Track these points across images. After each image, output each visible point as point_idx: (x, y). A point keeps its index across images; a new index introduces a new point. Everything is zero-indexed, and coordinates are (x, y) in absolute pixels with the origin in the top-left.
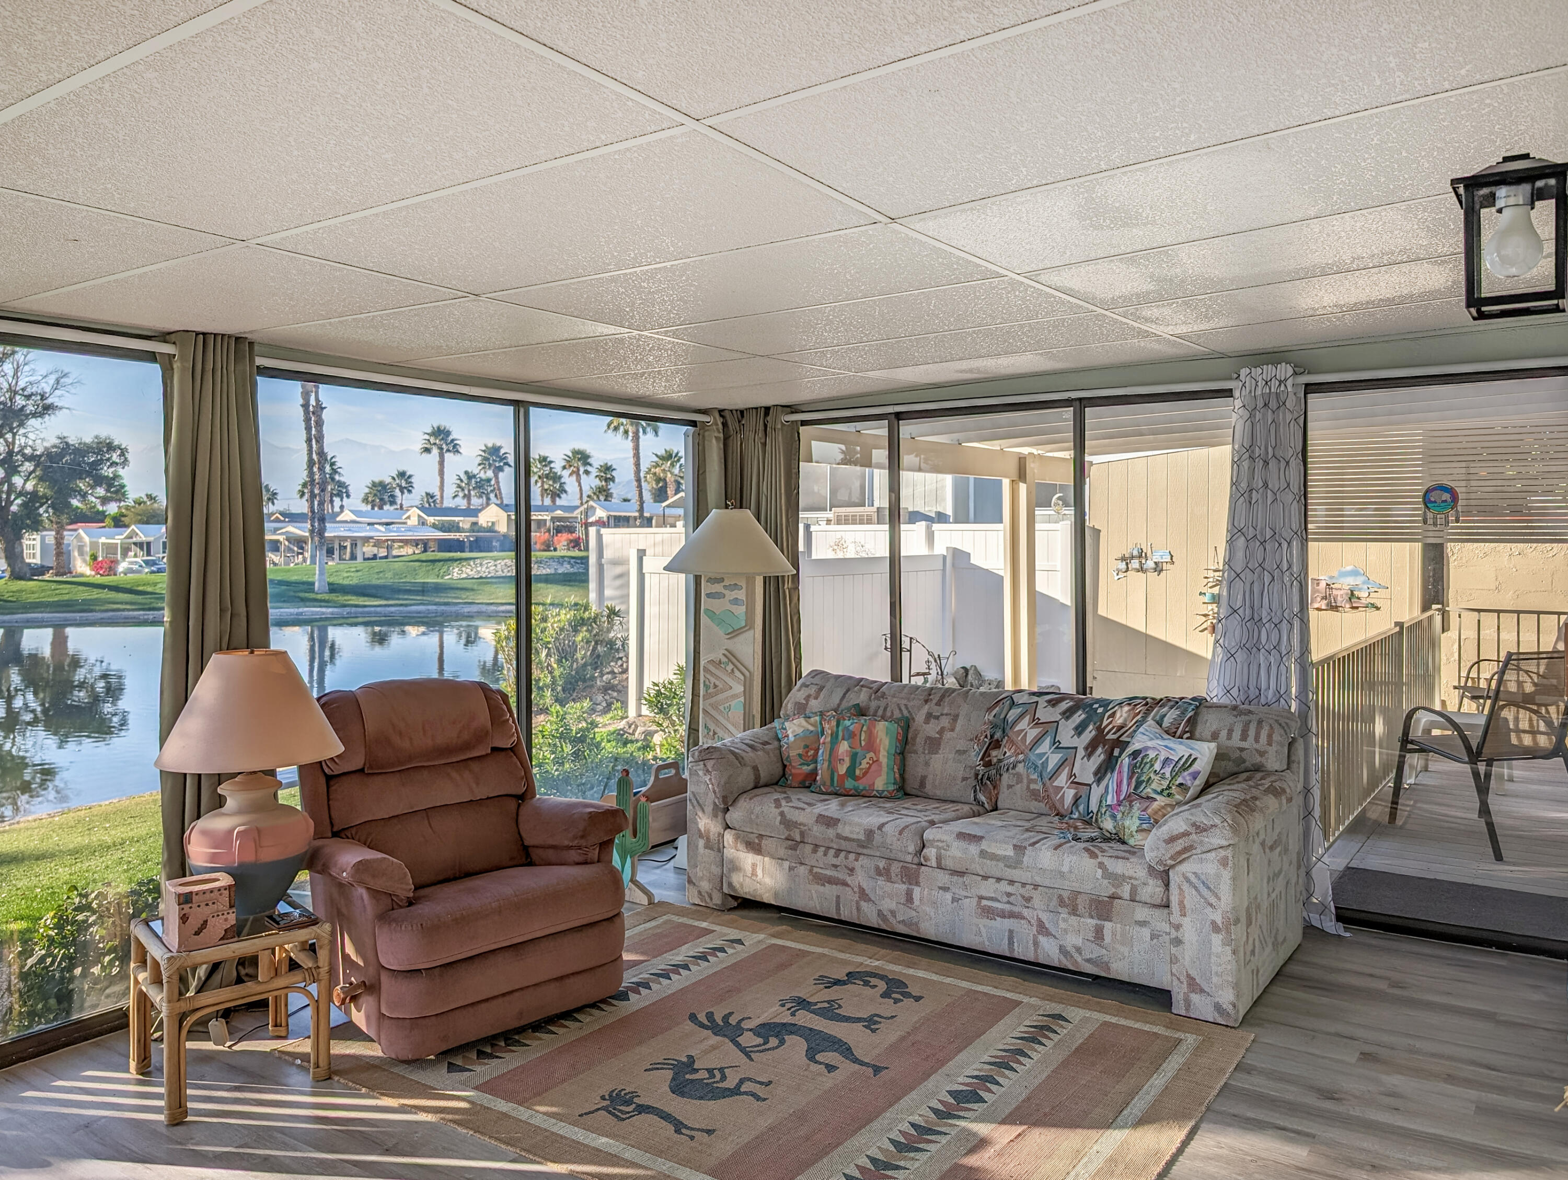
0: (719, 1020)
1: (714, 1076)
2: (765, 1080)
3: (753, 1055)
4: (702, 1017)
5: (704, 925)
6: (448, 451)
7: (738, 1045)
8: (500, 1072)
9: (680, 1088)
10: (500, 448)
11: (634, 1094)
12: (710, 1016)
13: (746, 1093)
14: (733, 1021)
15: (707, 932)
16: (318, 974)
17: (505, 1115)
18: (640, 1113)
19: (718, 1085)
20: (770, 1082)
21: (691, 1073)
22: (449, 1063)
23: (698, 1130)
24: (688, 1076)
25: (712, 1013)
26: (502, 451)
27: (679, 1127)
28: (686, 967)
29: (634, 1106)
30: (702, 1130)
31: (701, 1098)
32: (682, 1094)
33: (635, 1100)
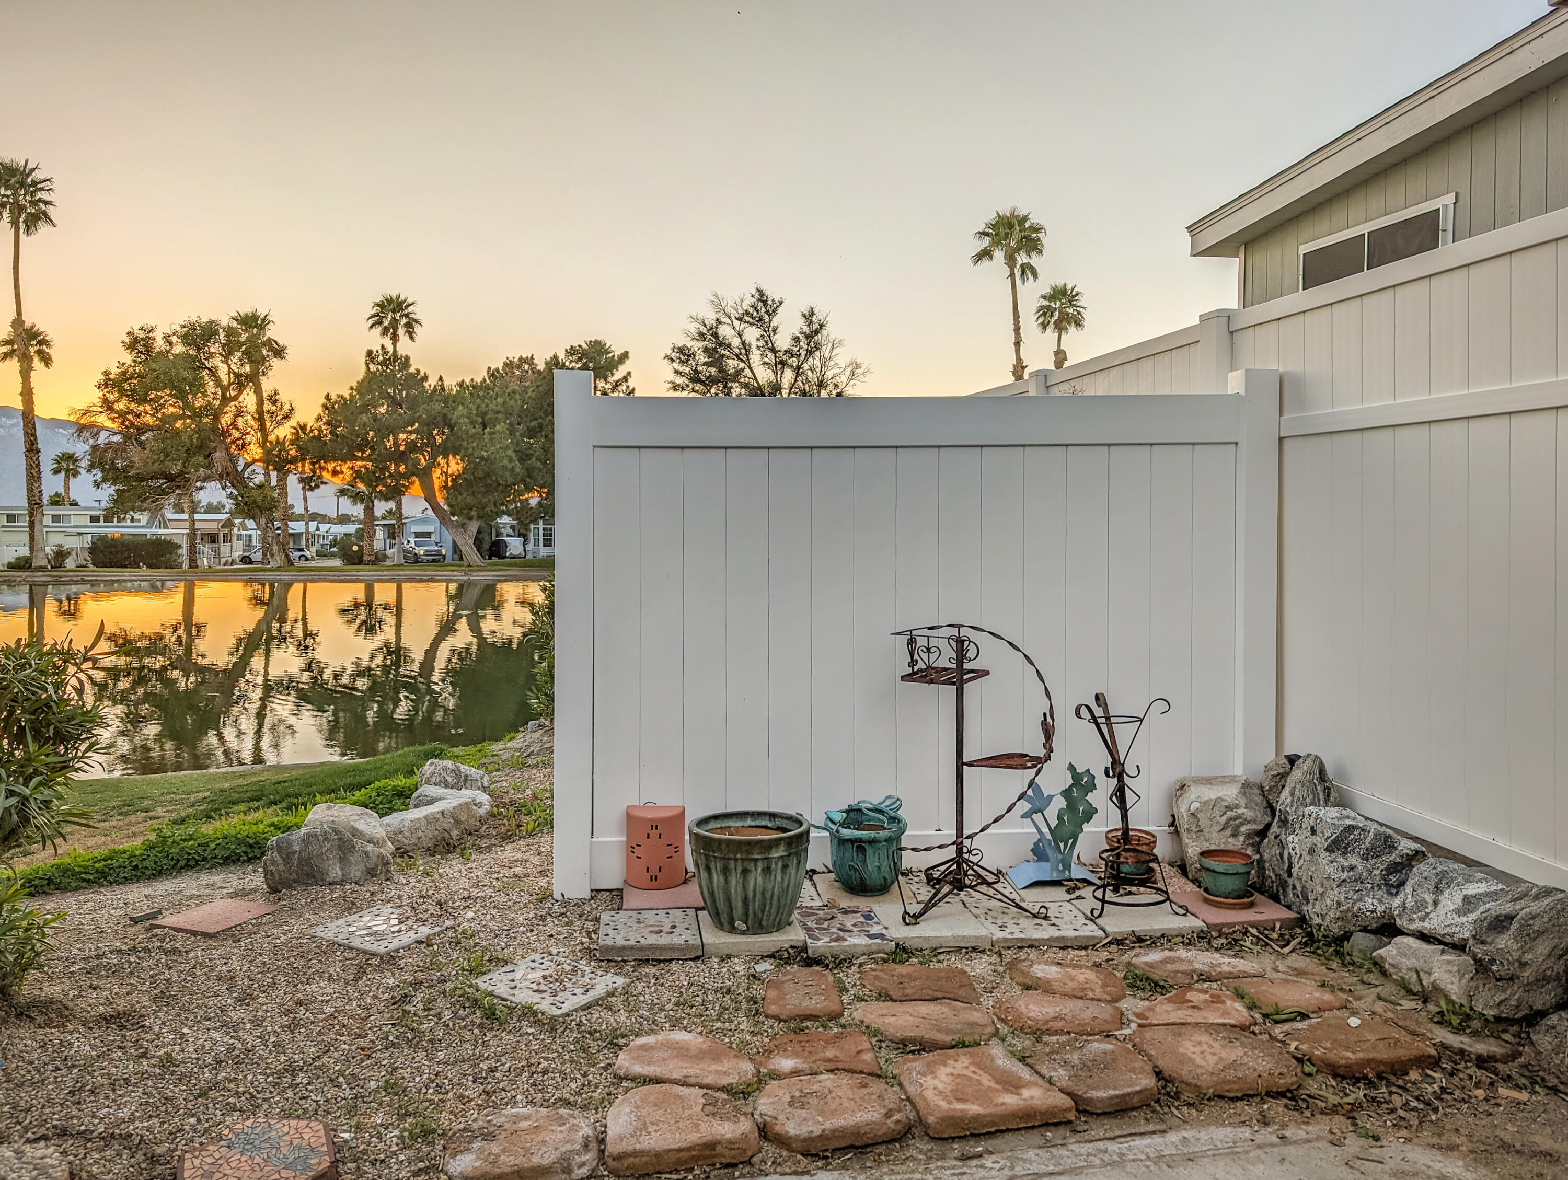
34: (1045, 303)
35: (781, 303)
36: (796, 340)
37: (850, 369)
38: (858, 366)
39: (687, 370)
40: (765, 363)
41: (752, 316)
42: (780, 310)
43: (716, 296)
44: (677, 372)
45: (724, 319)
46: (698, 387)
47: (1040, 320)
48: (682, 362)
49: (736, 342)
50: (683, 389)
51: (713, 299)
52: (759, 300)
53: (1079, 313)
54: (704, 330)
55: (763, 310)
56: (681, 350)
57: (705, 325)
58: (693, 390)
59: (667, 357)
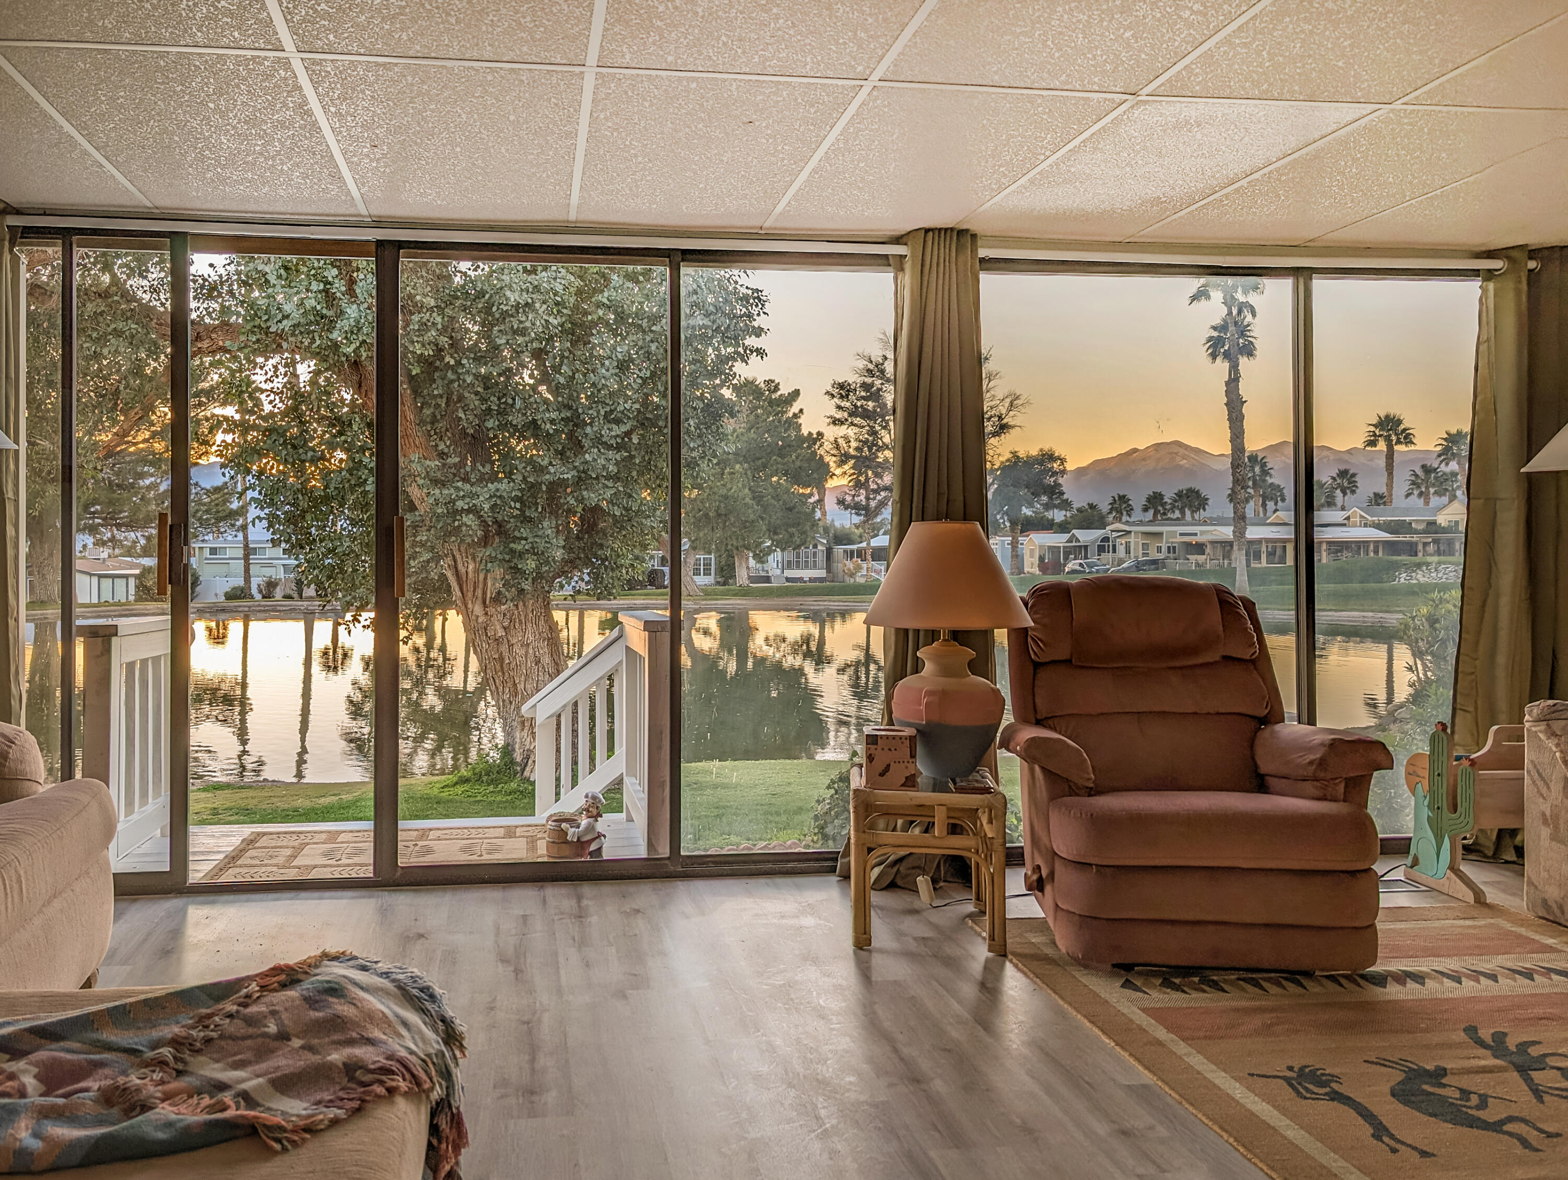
0: (1512, 1043)
1: (1468, 1100)
2: (1551, 1129)
3: (1546, 1098)
4: (1485, 1034)
5: (1550, 941)
6: (1399, 442)
7: (1529, 1081)
8: (1178, 1004)
9: (1402, 1094)
11: (1335, 1078)
12: (1500, 1038)
13: (1510, 1134)
14: (1534, 1051)
15: (1551, 949)
16: (992, 844)
17: (1160, 1043)
18: (1332, 1099)
19: (1469, 1111)
20: (1558, 1135)
21: (1433, 1085)
22: (1127, 980)
23: (1409, 1146)
24: (1425, 1087)
25: (1505, 1034)
27: (1380, 1131)
28: (1493, 977)
29: (1328, 1090)
30: (1415, 1148)
31: (1434, 1115)
32: (1406, 1103)
33: (1333, 1085)
34: (1215, 334)
37: (1008, 400)
38: (1017, 398)
39: (848, 404)
43: (884, 333)
44: (839, 407)
46: (857, 420)
47: (1211, 351)
48: (842, 397)
50: (842, 423)
51: (881, 336)
53: (1250, 342)
54: (871, 366)
56: (841, 386)
57: (871, 362)
58: (852, 424)
59: (827, 393)
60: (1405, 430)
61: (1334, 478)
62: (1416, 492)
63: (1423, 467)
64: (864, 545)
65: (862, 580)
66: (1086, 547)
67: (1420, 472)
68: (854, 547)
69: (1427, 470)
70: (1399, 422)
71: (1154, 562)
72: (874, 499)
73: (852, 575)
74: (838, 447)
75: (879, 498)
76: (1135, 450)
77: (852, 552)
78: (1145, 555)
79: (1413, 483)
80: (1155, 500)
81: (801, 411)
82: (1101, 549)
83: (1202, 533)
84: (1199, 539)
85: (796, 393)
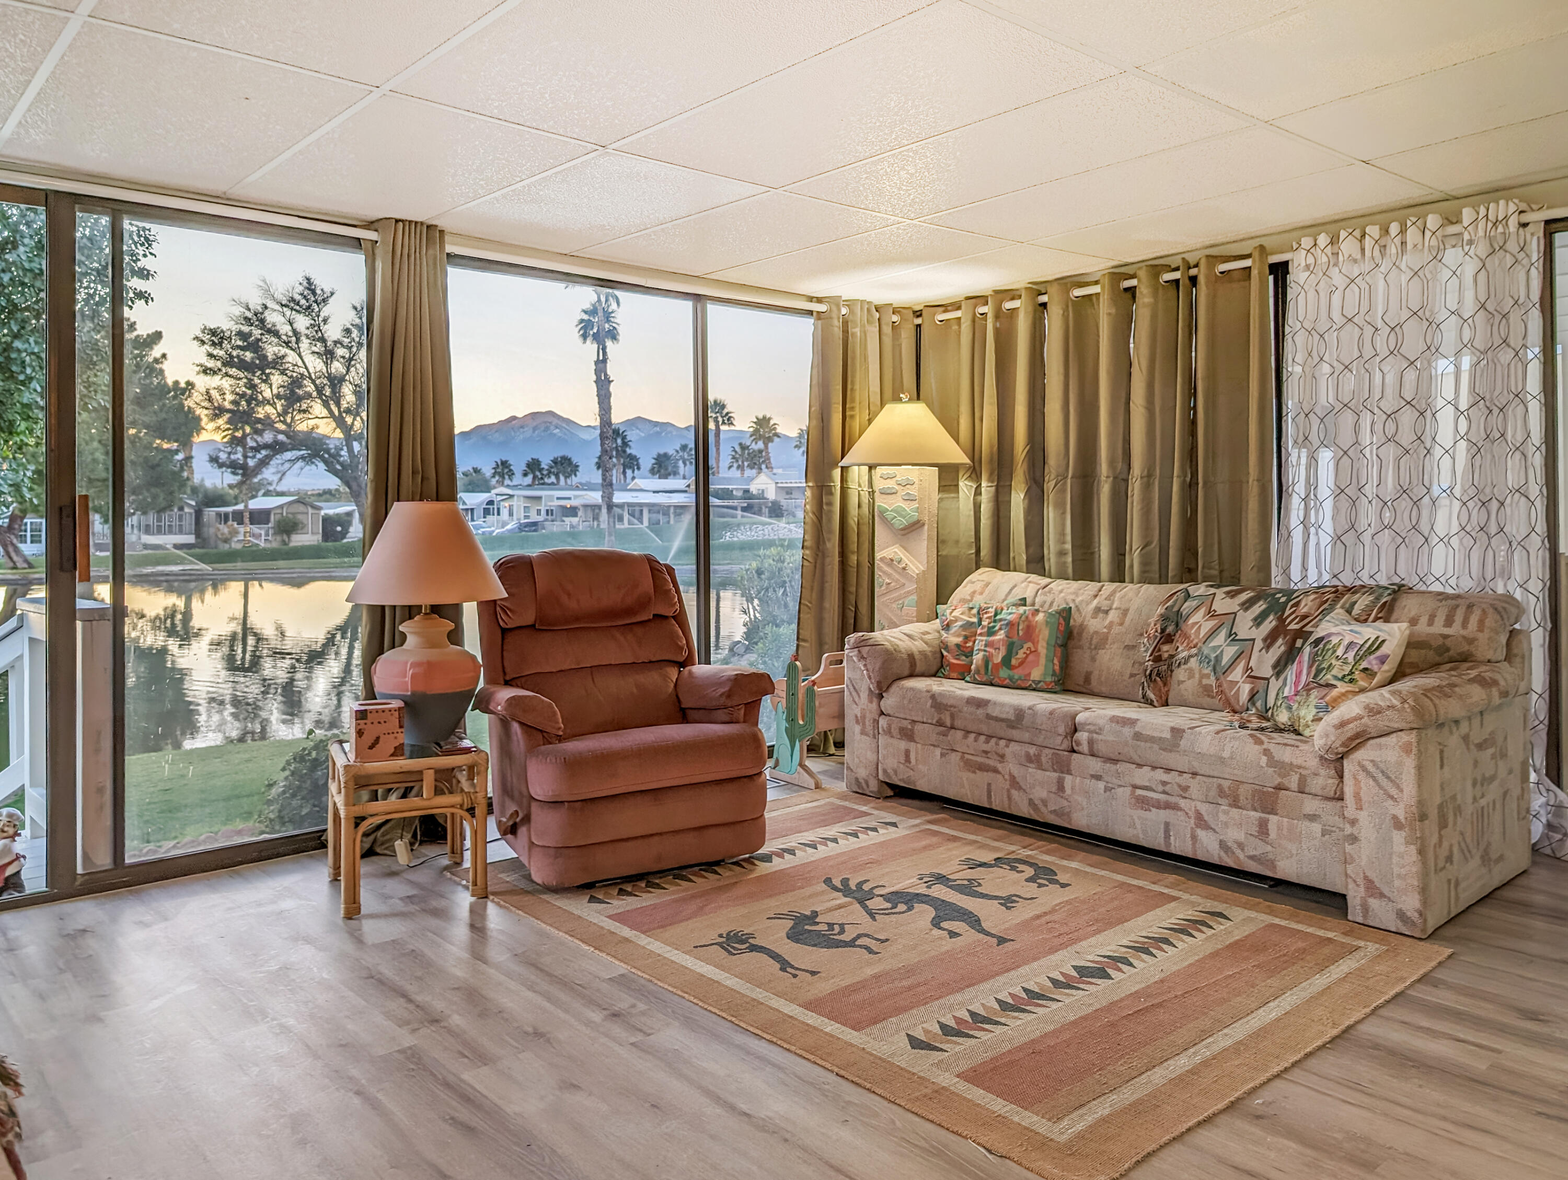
0: (853, 885)
1: (833, 930)
2: (882, 938)
3: (877, 917)
4: (837, 882)
6: (723, 423)
7: (865, 907)
8: (634, 907)
9: (795, 935)
10: (770, 419)
11: (751, 936)
12: (845, 882)
13: (860, 946)
14: (866, 887)
15: (865, 814)
17: (627, 940)
18: (752, 951)
19: (835, 937)
20: (887, 940)
21: (811, 925)
22: (591, 896)
23: (804, 970)
24: (806, 927)
25: (848, 879)
26: (772, 422)
27: (785, 965)
28: (836, 841)
29: (748, 945)
30: (807, 971)
31: (815, 945)
32: (797, 941)
33: (751, 940)
34: (586, 317)
35: (332, 294)
36: (348, 331)
39: (222, 353)
40: (313, 353)
41: (298, 304)
42: (331, 300)
43: (264, 281)
44: (211, 355)
45: (271, 304)
46: (233, 371)
47: (582, 332)
48: (214, 344)
49: (285, 329)
50: (215, 373)
51: (261, 284)
52: (309, 289)
53: (614, 328)
54: (249, 315)
55: (313, 299)
56: (213, 332)
57: (249, 310)
58: (227, 375)
59: (196, 338)
60: (727, 414)
61: (677, 451)
62: (735, 465)
63: (740, 444)
64: (240, 507)
65: (239, 546)
66: (472, 510)
67: (738, 449)
68: (229, 509)
69: (743, 447)
70: (723, 407)
71: (535, 524)
72: (254, 457)
73: (226, 541)
74: (210, 399)
75: (259, 456)
76: (514, 418)
77: (226, 515)
78: (526, 517)
79: (734, 458)
80: (533, 466)
81: (164, 356)
82: (487, 512)
83: (576, 497)
84: (574, 503)
85: (158, 336)
